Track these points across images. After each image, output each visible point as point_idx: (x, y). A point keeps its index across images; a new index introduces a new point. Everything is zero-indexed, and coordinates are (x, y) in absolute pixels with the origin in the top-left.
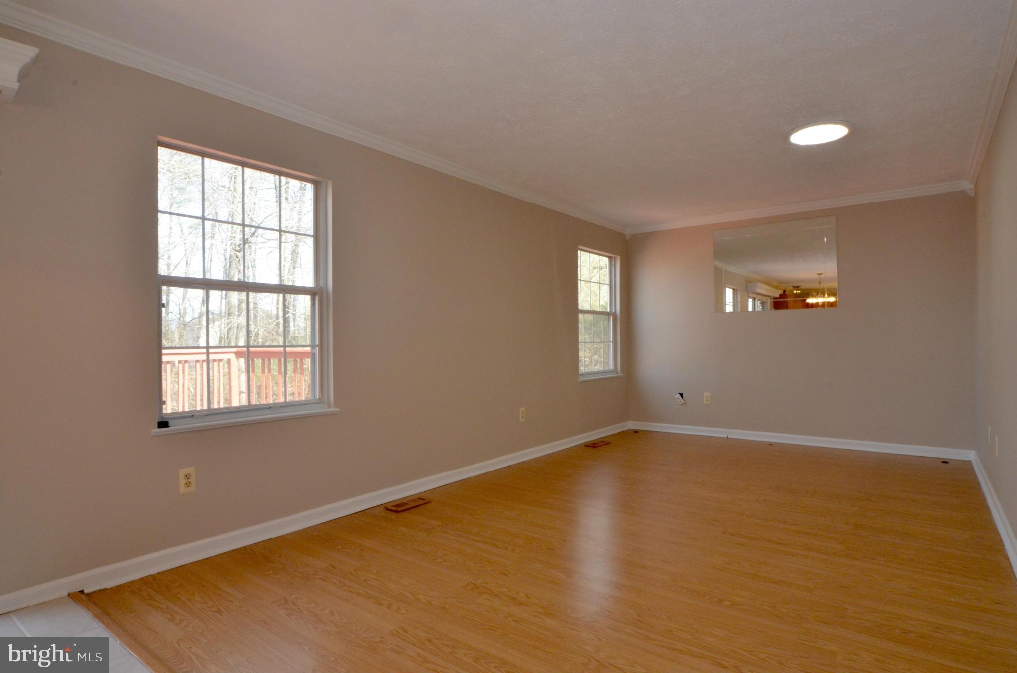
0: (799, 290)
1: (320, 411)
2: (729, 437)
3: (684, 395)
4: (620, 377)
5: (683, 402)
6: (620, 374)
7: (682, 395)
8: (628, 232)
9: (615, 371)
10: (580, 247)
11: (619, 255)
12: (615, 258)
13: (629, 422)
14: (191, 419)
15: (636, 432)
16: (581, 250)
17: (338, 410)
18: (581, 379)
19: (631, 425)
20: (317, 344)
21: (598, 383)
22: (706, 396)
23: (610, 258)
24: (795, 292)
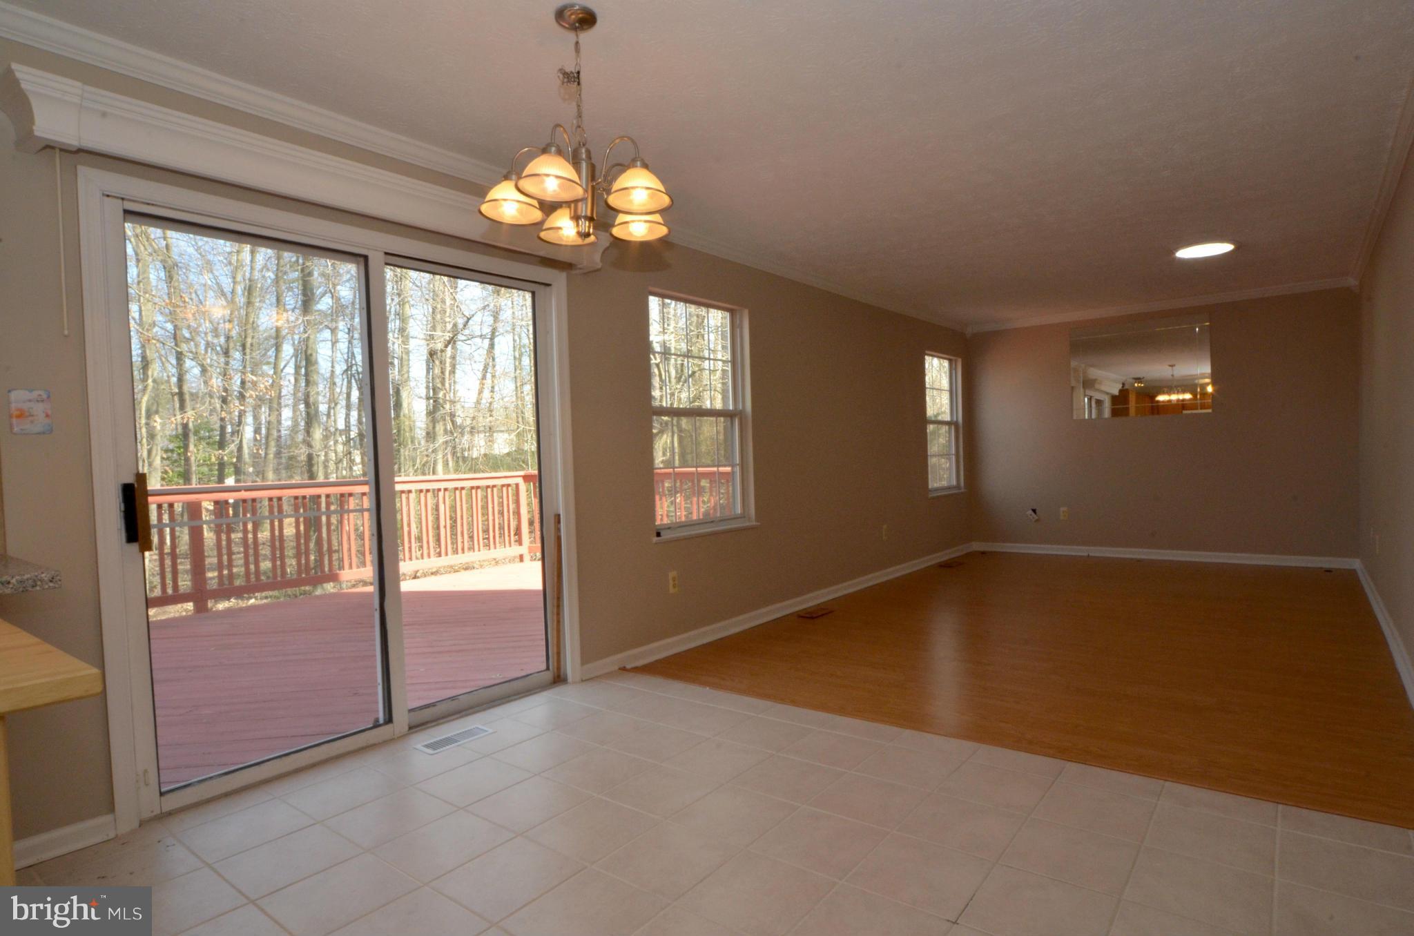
0: (1141, 383)
1: (741, 525)
2: (1091, 554)
3: (1037, 511)
4: (962, 493)
5: (1037, 518)
6: (963, 490)
7: (1034, 511)
8: (969, 331)
9: (958, 487)
10: (927, 352)
11: (960, 357)
12: (956, 361)
13: (973, 543)
14: (669, 531)
15: (983, 553)
16: (929, 355)
17: (759, 524)
18: (931, 495)
19: (977, 546)
20: (738, 462)
21: (948, 499)
22: (1063, 512)
23: (950, 361)
24: (1136, 385)
